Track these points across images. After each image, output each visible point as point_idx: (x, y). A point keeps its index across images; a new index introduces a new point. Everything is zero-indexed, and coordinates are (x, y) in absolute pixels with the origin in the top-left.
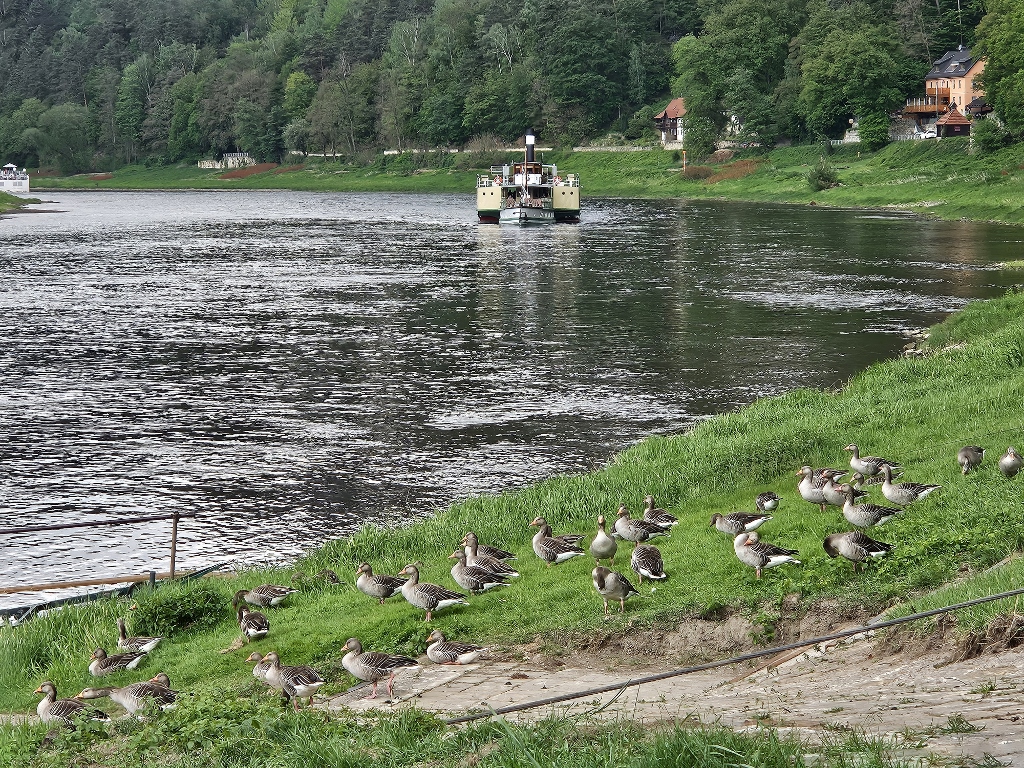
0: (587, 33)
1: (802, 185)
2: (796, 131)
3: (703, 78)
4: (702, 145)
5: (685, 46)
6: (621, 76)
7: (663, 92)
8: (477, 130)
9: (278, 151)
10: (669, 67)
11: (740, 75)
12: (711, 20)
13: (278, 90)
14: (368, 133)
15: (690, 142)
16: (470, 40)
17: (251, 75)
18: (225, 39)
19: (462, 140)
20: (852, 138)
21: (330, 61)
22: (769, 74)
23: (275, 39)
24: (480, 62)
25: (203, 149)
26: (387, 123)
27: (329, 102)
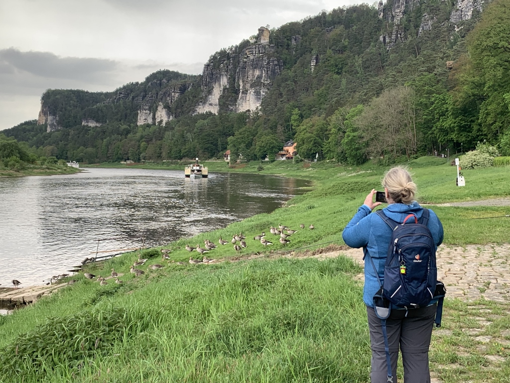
0: (209, 135)
1: (256, 170)
2: (255, 158)
3: (234, 146)
4: (234, 161)
5: (230, 139)
6: (216, 145)
7: (226, 149)
8: (184, 156)
9: (139, 160)
10: (227, 143)
11: (243, 145)
12: (236, 133)
13: (139, 146)
14: (159, 157)
15: (231, 160)
16: (183, 136)
17: (133, 142)
18: (127, 134)
19: (181, 159)
20: (267, 159)
21: (151, 140)
22: (249, 145)
23: (138, 135)
24: (185, 142)
25: (122, 159)
26: (164, 154)
27: (151, 149)
